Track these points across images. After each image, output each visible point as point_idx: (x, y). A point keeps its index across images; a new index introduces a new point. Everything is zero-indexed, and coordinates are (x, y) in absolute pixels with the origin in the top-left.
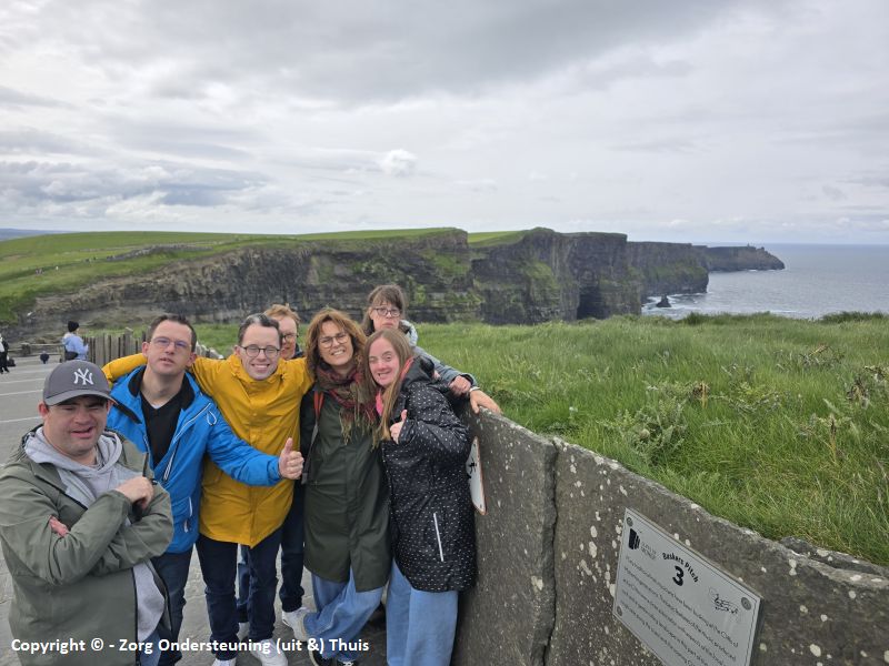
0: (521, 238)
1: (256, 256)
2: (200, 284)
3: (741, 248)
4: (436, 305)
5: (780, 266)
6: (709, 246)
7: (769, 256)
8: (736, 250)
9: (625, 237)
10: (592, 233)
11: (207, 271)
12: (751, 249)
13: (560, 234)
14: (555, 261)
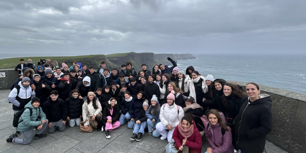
0: (127, 55)
3: (186, 54)
5: (195, 58)
6: (179, 54)
7: (192, 56)
8: (185, 55)
9: (153, 53)
10: (145, 53)
12: (189, 54)
13: (137, 53)
14: (136, 60)
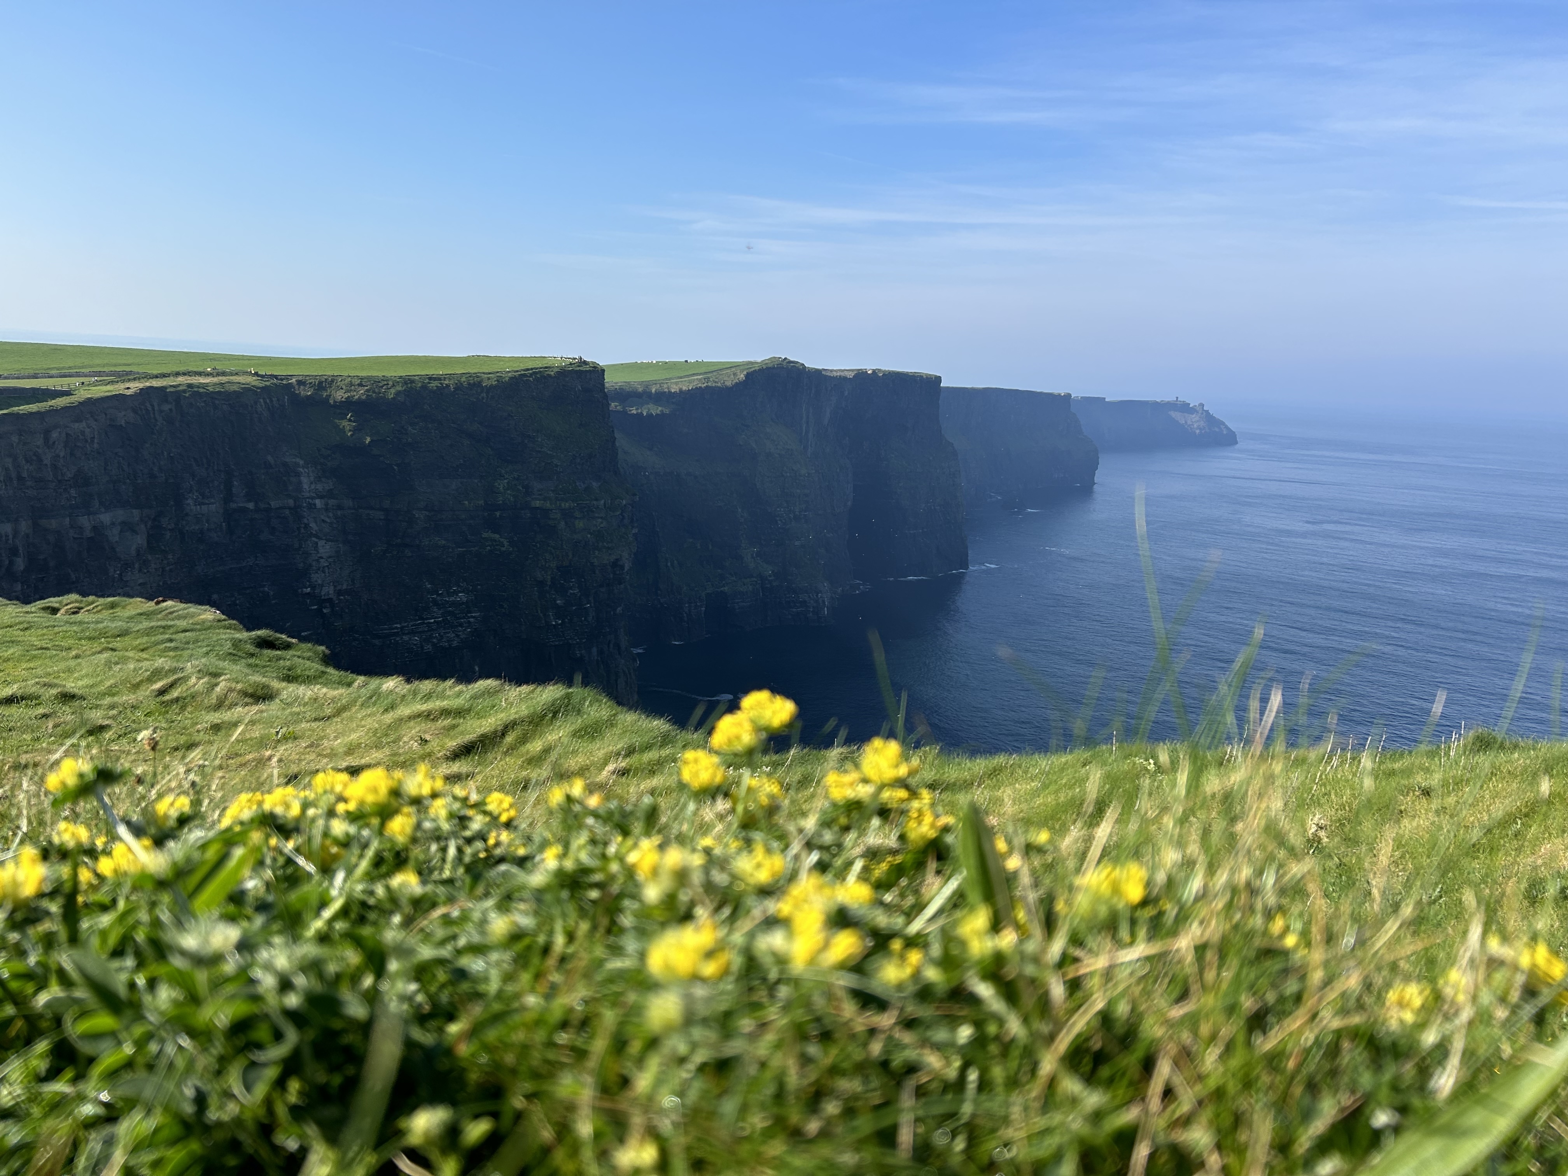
0: (742, 376)
1: (166, 407)
2: (40, 460)
3: (1164, 404)
4: (537, 504)
5: (1230, 439)
6: (1109, 399)
7: (1209, 418)
9: (939, 379)
10: (874, 371)
11: (55, 435)
12: (1183, 407)
13: (818, 372)
14: (807, 423)
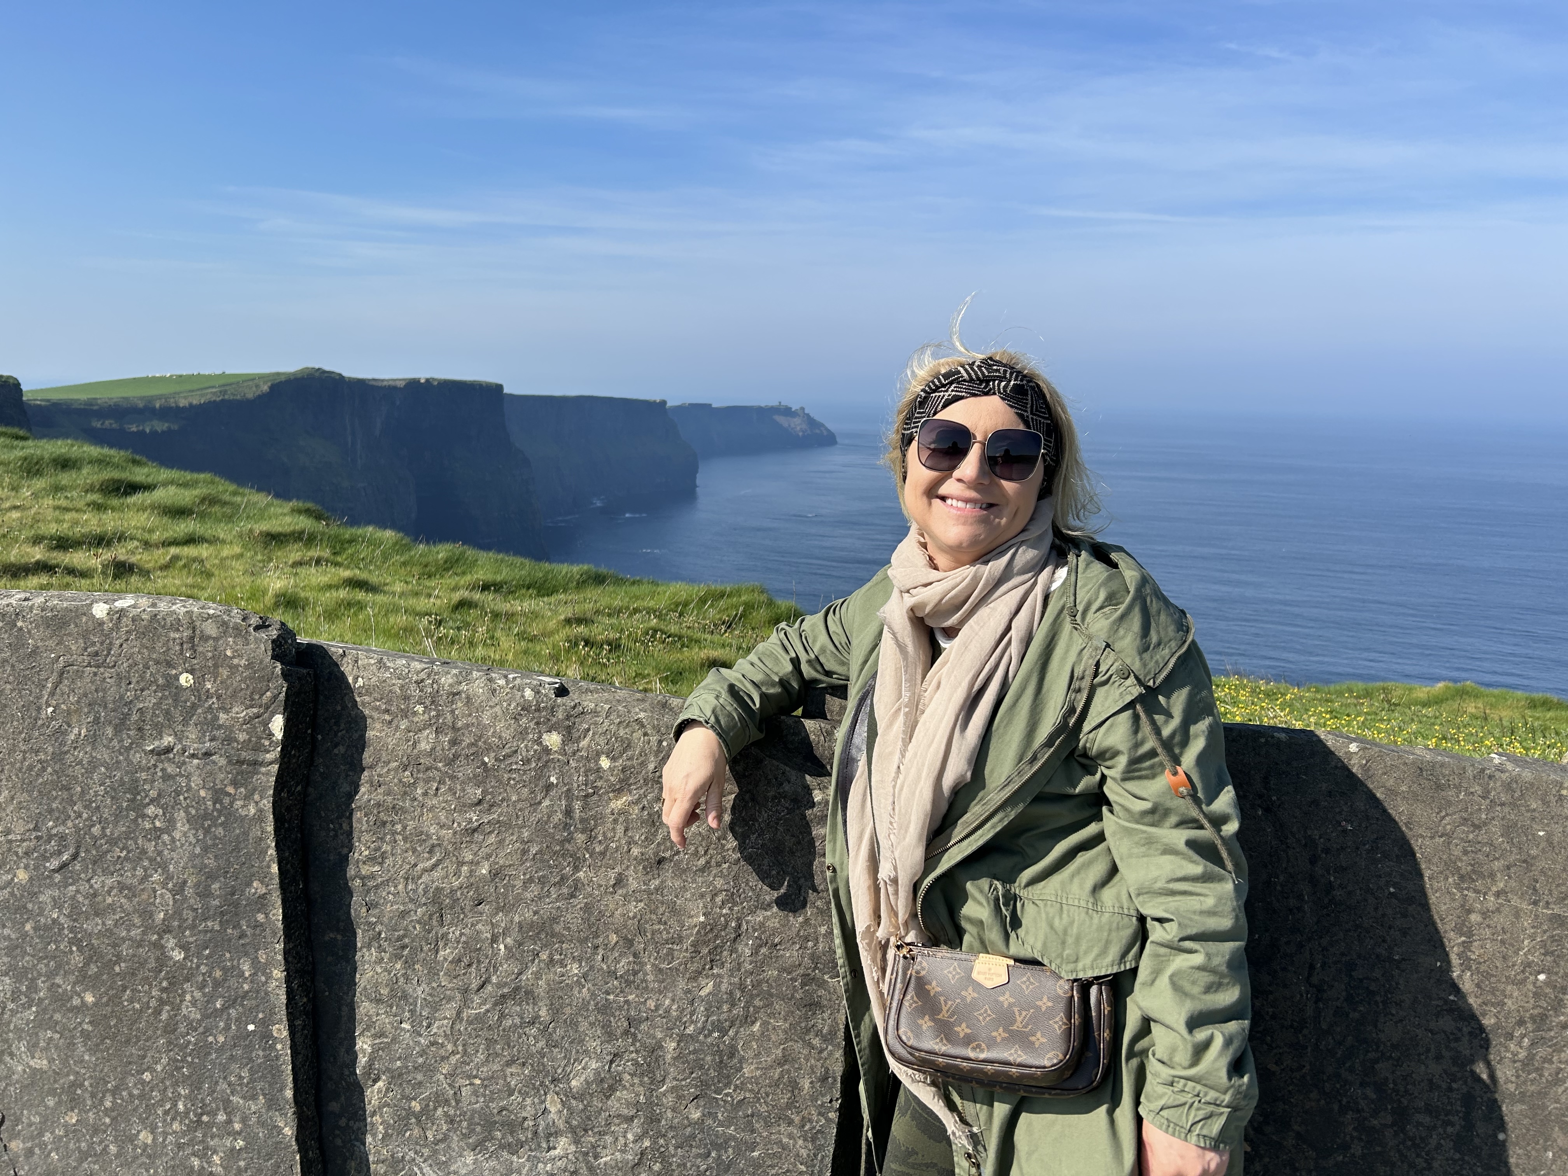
0: (265, 388)
3: (768, 409)
5: (831, 440)
6: (715, 405)
7: (811, 422)
8: (761, 412)
9: (501, 387)
12: (787, 411)
13: (359, 382)
14: (353, 435)
